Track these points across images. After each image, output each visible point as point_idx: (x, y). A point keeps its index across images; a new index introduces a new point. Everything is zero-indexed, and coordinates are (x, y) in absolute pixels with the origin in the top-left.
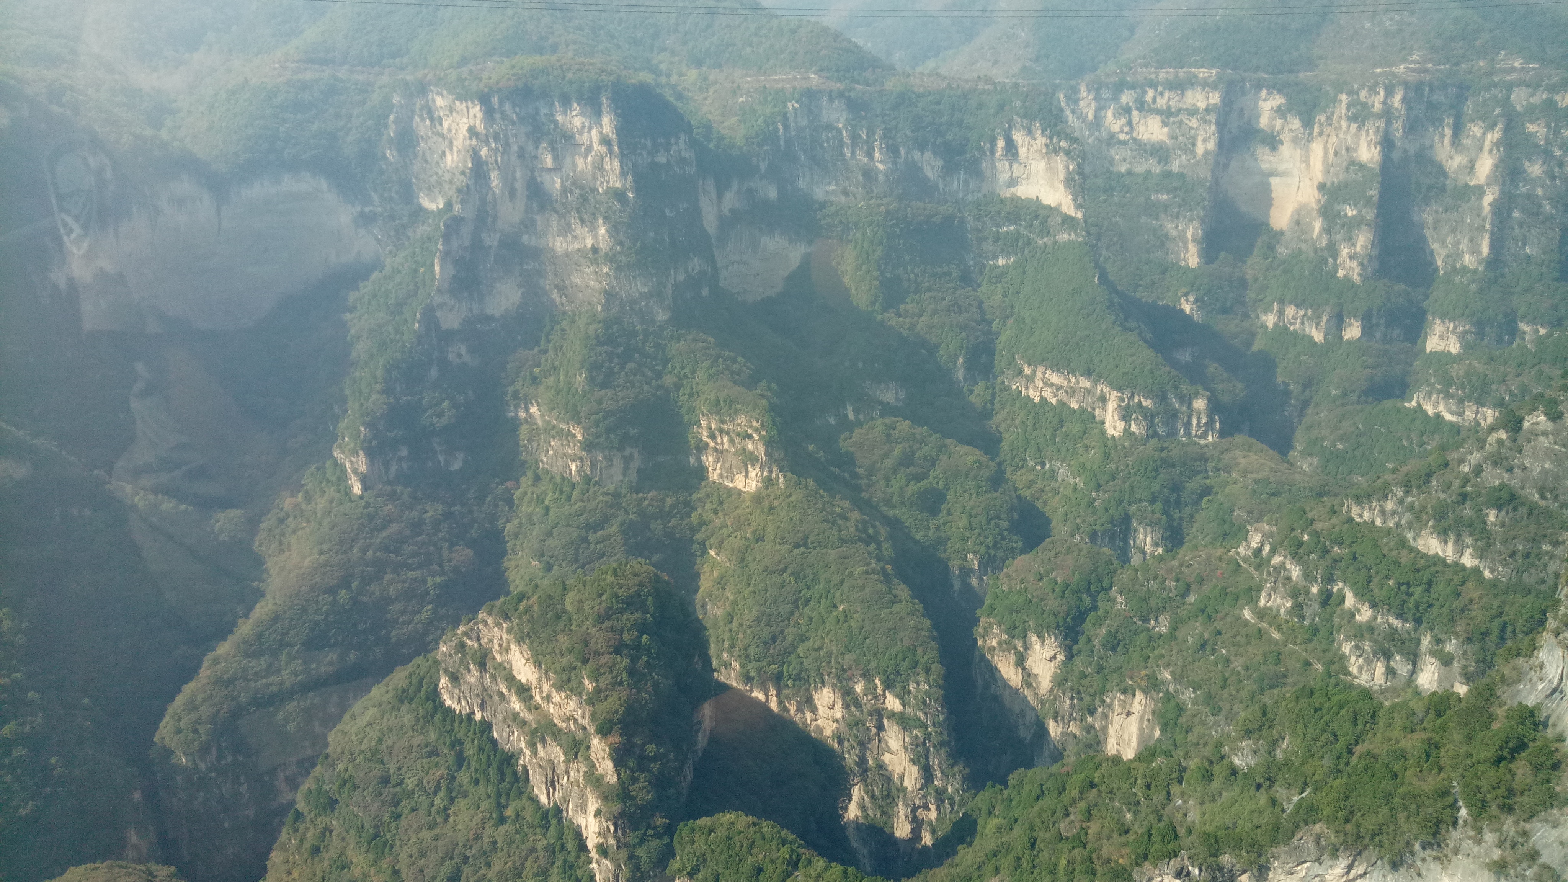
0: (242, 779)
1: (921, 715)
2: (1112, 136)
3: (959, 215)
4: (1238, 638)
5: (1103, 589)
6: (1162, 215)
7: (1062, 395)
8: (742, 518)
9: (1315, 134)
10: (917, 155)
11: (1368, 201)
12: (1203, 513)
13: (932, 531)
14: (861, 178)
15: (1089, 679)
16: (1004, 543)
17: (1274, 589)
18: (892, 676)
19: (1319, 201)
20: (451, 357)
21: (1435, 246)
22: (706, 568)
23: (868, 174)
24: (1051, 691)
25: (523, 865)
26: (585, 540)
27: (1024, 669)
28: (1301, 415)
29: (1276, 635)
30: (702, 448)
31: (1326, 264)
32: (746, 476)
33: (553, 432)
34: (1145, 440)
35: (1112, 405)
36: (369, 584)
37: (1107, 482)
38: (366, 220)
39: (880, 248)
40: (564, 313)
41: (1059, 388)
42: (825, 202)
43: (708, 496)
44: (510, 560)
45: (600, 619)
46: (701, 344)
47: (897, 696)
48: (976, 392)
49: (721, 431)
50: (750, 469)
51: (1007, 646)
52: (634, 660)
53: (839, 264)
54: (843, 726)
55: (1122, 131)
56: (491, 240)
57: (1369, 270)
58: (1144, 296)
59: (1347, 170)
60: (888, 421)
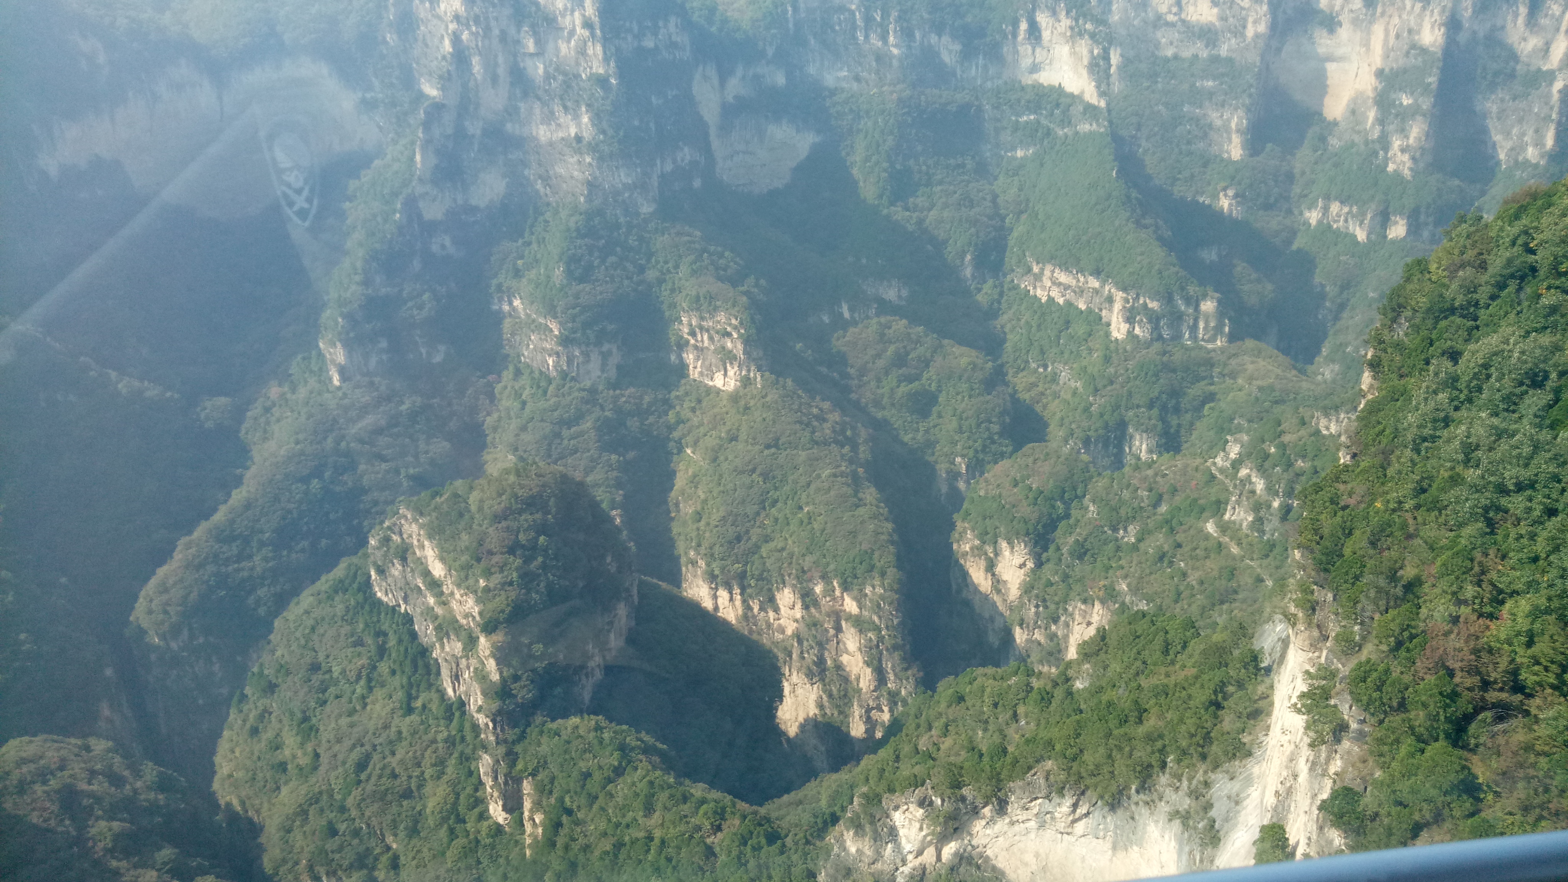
0: (214, 659)
1: (876, 618)
2: (1159, 17)
3: (976, 103)
4: (1198, 551)
5: (1076, 497)
6: (1207, 103)
7: (1070, 295)
8: (718, 417)
9: (1378, 14)
10: (934, 39)
11: (1427, 88)
12: (1205, 420)
13: (921, 433)
14: (874, 64)
15: (1054, 587)
16: (993, 447)
17: (1238, 502)
18: (849, 580)
19: (1376, 89)
20: (435, 248)
21: (1497, 138)
22: (682, 466)
23: (881, 58)
24: (1021, 596)
25: (423, 755)
26: (558, 435)
27: (993, 575)
28: (1336, 318)
29: (1235, 550)
30: (682, 345)
31: (1377, 157)
32: (725, 375)
33: (533, 327)
34: (1148, 344)
35: (1117, 306)
36: (342, 474)
37: (1105, 386)
38: (368, 105)
39: (891, 138)
40: (548, 204)
41: (1067, 287)
42: (836, 88)
43: (687, 394)
44: (488, 453)
45: (497, 518)
46: (686, 238)
47: (855, 599)
48: (984, 291)
49: (701, 328)
50: (729, 368)
51: (978, 551)
52: (527, 561)
53: (848, 154)
54: (802, 626)
55: (1170, 12)
56: (474, 128)
57: (1422, 165)
58: (1179, 190)
59: (1407, 54)
60: (883, 320)
